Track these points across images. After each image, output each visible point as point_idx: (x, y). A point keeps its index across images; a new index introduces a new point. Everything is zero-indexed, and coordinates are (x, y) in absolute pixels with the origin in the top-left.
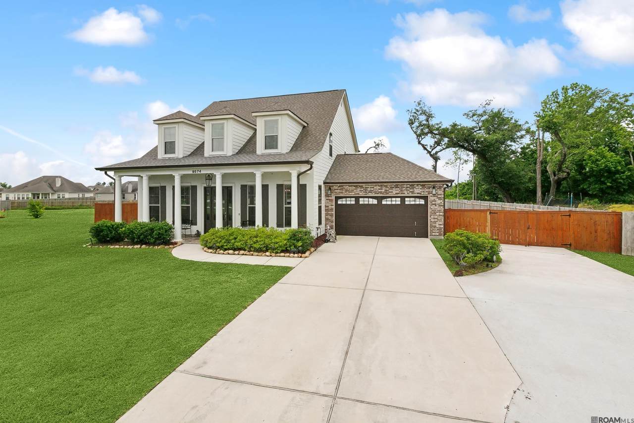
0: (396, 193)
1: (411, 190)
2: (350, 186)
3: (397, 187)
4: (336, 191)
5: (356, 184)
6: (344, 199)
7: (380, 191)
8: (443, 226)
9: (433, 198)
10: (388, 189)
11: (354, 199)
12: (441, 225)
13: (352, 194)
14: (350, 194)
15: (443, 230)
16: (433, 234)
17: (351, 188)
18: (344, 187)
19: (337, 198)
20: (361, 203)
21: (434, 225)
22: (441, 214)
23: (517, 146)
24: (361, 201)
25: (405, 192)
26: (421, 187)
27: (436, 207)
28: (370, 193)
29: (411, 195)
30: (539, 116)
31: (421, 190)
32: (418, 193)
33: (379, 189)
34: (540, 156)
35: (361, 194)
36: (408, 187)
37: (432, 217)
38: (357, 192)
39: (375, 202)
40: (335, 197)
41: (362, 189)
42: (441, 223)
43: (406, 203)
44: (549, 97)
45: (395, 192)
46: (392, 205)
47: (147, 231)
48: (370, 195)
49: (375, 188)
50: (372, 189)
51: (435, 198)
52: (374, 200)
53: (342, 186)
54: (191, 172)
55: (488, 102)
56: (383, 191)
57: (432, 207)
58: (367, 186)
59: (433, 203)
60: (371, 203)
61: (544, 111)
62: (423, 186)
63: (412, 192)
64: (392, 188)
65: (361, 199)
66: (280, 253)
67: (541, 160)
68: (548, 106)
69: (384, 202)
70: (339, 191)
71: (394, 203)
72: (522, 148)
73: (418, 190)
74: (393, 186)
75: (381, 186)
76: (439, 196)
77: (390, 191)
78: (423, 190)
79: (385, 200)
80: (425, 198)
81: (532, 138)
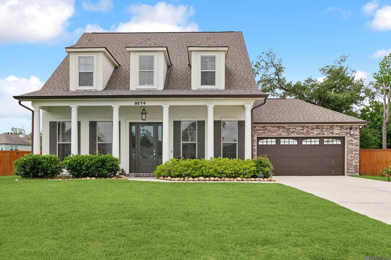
0: (317, 134)
1: (331, 131)
2: (272, 127)
3: (317, 128)
4: (259, 131)
5: (279, 125)
6: (265, 140)
7: (301, 131)
8: (358, 164)
9: (349, 139)
10: (309, 130)
11: (275, 140)
12: (357, 163)
13: (275, 135)
14: (273, 134)
15: (358, 167)
16: (350, 171)
17: (273, 128)
18: (267, 127)
19: (259, 139)
20: (282, 143)
21: (351, 163)
22: (357, 152)
23: (358, 108)
24: (282, 142)
25: (325, 133)
26: (339, 128)
27: (353, 147)
28: (292, 134)
29: (330, 135)
30: (378, 78)
31: (339, 131)
32: (336, 134)
33: (301, 130)
34: (386, 117)
35: (284, 135)
36: (328, 128)
37: (349, 155)
38: (280, 133)
39: (296, 143)
40: (257, 137)
41: (285, 130)
42: (357, 161)
43: (325, 143)
44: (387, 58)
45: (315, 133)
46: (311, 145)
47: (97, 162)
48: (293, 135)
49: (297, 129)
50: (294, 130)
51: (352, 138)
52: (294, 141)
53: (265, 127)
54: (132, 104)
55: (342, 58)
56: (305, 131)
57: (349, 147)
58: (289, 127)
59: (350, 143)
60: (291, 143)
61: (382, 73)
62: (341, 127)
63: (332, 133)
64: (313, 129)
65: (282, 140)
66: (250, 178)
67: (387, 121)
68: (386, 68)
69: (304, 143)
70: (261, 131)
71: (313, 143)
72: (362, 111)
73: (337, 132)
74: (314, 127)
75: (303, 127)
76: (356, 137)
77: (312, 131)
78: (341, 131)
79: (305, 140)
80: (342, 139)
81: (371, 101)
